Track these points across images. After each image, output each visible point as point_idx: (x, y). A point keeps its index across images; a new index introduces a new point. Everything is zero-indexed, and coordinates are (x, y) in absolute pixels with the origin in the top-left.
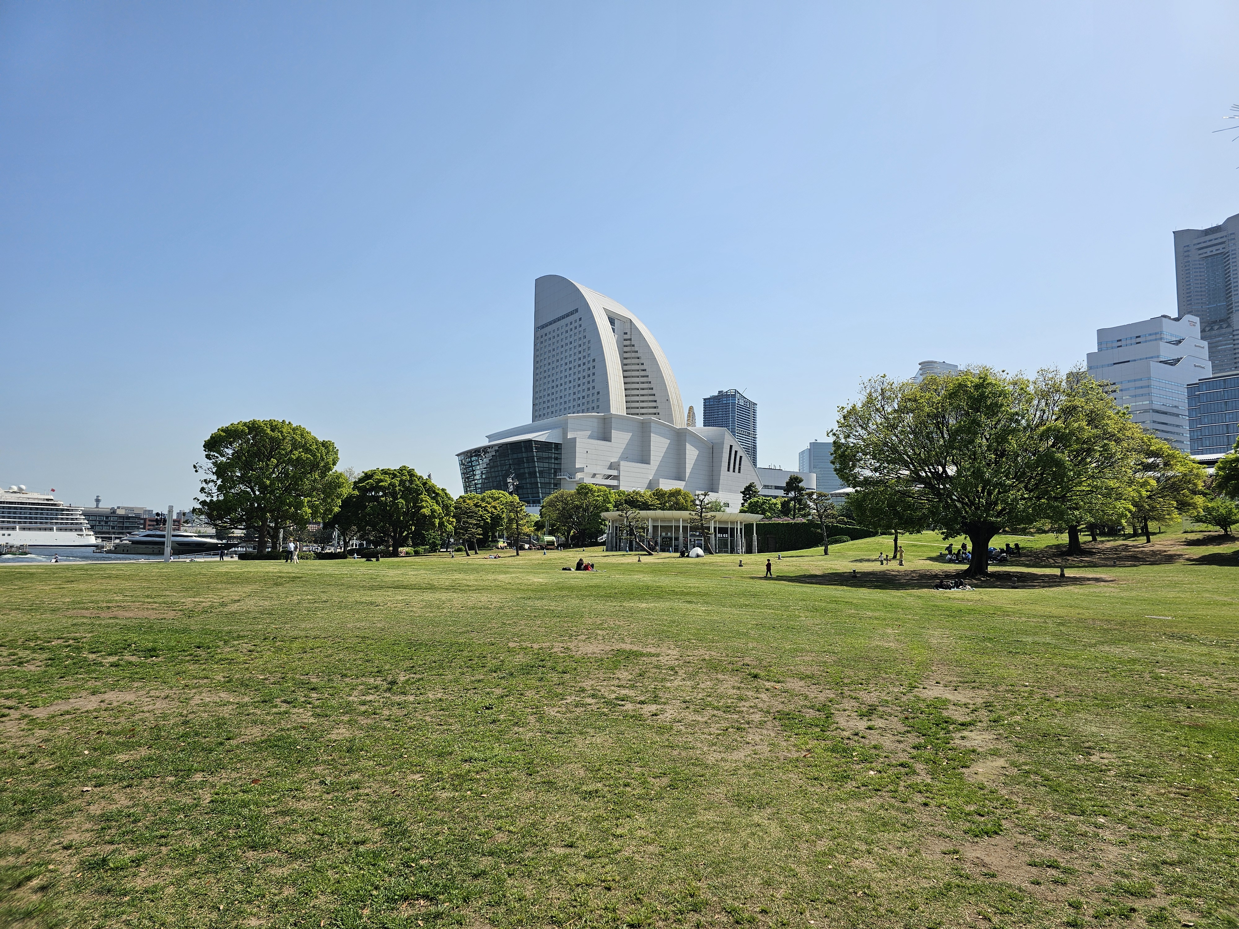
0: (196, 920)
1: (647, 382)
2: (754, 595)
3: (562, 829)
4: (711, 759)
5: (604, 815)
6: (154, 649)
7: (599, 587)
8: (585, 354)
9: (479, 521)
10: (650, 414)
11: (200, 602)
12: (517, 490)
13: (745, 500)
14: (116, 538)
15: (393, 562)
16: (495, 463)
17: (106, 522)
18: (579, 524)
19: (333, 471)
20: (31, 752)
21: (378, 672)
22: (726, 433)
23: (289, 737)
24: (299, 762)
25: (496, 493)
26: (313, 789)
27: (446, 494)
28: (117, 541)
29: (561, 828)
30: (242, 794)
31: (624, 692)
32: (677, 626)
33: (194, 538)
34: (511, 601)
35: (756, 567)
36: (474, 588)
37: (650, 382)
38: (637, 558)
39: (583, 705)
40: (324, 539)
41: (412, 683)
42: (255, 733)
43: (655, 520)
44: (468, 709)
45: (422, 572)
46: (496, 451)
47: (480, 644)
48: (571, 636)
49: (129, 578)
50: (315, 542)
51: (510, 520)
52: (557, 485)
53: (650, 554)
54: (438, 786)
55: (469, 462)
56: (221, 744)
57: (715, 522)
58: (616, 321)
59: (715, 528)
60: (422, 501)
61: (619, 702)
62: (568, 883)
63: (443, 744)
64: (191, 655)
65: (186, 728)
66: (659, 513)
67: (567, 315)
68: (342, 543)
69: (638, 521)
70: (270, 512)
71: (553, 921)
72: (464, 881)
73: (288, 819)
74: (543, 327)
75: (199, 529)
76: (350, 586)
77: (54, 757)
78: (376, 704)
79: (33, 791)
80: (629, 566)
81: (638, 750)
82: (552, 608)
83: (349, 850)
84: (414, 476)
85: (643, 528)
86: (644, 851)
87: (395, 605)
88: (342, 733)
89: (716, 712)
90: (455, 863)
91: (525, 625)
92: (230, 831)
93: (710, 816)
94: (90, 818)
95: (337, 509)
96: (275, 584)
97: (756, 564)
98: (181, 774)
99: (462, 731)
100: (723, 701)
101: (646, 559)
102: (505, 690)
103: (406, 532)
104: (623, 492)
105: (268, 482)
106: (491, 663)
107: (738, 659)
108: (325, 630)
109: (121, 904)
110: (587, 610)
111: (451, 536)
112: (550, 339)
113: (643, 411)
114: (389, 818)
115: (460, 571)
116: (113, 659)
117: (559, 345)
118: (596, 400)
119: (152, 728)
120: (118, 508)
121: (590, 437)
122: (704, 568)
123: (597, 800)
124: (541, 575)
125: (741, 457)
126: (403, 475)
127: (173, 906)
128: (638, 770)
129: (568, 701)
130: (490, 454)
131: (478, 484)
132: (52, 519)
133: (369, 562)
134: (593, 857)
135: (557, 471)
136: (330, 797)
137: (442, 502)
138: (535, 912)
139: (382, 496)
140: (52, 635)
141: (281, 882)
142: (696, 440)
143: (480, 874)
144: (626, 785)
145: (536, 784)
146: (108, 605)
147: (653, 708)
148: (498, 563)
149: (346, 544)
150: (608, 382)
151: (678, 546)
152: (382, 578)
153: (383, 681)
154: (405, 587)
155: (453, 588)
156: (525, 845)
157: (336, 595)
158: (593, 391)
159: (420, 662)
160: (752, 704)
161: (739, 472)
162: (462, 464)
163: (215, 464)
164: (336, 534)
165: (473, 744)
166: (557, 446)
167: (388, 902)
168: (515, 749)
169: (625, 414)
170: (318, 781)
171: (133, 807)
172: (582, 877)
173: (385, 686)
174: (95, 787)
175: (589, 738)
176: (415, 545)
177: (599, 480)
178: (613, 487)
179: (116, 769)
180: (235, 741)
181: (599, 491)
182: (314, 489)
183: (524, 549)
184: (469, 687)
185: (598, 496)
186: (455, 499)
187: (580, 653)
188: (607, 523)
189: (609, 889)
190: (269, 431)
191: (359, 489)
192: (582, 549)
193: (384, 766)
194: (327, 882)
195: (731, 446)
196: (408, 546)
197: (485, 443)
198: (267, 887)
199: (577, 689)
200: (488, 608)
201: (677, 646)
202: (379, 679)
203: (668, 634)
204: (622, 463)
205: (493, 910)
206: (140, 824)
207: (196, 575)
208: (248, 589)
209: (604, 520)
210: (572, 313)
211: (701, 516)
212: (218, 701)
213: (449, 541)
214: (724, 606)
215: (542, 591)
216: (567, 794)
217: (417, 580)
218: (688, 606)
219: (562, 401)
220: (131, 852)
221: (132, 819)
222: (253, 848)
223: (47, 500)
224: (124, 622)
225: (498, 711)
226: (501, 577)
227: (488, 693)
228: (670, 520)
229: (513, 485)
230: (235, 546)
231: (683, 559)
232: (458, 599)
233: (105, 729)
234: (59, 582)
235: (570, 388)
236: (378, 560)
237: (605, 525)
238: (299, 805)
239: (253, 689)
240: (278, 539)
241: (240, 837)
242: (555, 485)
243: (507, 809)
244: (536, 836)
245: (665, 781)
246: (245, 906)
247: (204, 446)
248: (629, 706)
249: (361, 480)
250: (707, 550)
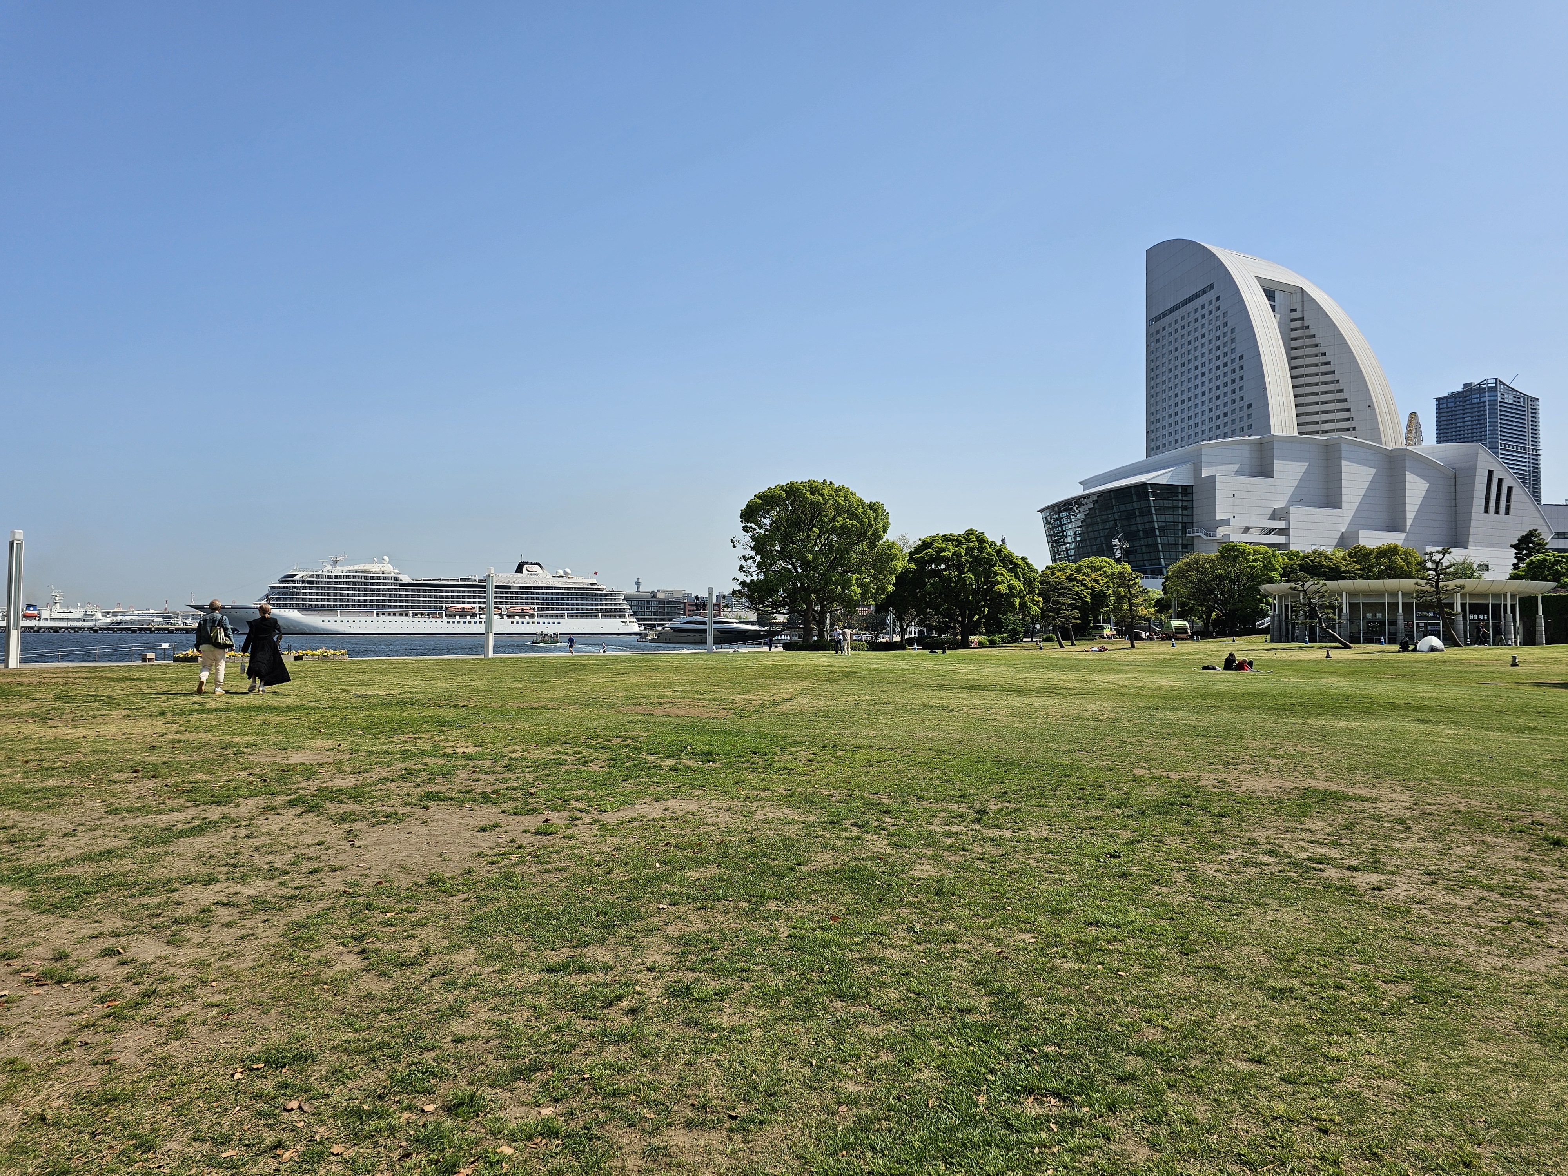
0: (788, 1073)
1: (1332, 382)
2: (1545, 713)
3: (1242, 1035)
4: (1484, 965)
5: (1308, 1026)
6: (710, 753)
7: (1264, 695)
8: (1226, 350)
9: (1075, 599)
10: (1339, 430)
11: (750, 700)
12: (1127, 556)
13: (1520, 559)
14: (658, 625)
15: (964, 655)
16: (1094, 520)
17: (648, 608)
18: (1225, 602)
19: (884, 539)
20: (606, 861)
21: (961, 796)
22: (1480, 451)
23: (866, 868)
24: (880, 900)
25: (1096, 560)
26: (899, 936)
27: (1027, 564)
28: (660, 629)
29: (1240, 1034)
30: (821, 932)
31: (1320, 851)
32: (1404, 757)
33: (735, 625)
34: (1130, 711)
35: (1544, 668)
36: (1076, 692)
37: (1338, 382)
38: (1324, 653)
39: (1256, 865)
40: (876, 625)
41: (1008, 814)
42: (824, 860)
43: (1352, 594)
44: (1085, 855)
45: (1003, 668)
46: (1095, 502)
47: (1092, 768)
48: (1226, 765)
49: (676, 670)
50: (867, 629)
51: (1120, 599)
52: (1188, 546)
53: (1346, 647)
54: (1057, 952)
55: (1057, 520)
56: (792, 869)
57: (1463, 596)
58: (1277, 293)
59: (1463, 606)
60: (996, 574)
61: (1315, 865)
62: (1259, 1113)
63: (1057, 898)
64: (748, 761)
65: (753, 847)
66: (1360, 584)
67: (1197, 295)
68: (898, 629)
69: (1323, 596)
70: (815, 592)
71: (1241, 1160)
72: (1107, 1083)
73: (875, 968)
74: (1159, 318)
75: (739, 614)
76: (914, 686)
77: (628, 868)
78: (964, 837)
79: (613, 903)
80: (1310, 665)
81: (1354, 938)
82: (1192, 723)
83: (952, 1019)
84: (984, 541)
85: (1333, 607)
86: (1379, 1087)
87: (973, 711)
88: (925, 870)
89: (1486, 894)
90: (1092, 1058)
91: (1156, 745)
92: (814, 974)
93: (1489, 1051)
94: (669, 939)
95: (890, 588)
96: (827, 681)
97: (1545, 663)
98: (754, 900)
99: (1081, 884)
100: (1497, 877)
101: (1338, 654)
102: (1135, 834)
103: (977, 616)
104: (1297, 554)
105: (811, 557)
106: (1112, 796)
107: (1522, 814)
108: (891, 739)
109: (709, 1041)
110: (1248, 727)
111: (1037, 620)
112: (1170, 334)
113: (1327, 427)
114: (997, 985)
115: (1054, 668)
116: (671, 762)
117: (1185, 341)
118: (1246, 417)
119: (718, 844)
120: (658, 591)
121: (1238, 473)
122: (1443, 668)
123: (1293, 1002)
124: (1171, 676)
125: (1510, 489)
126: (969, 541)
127: (763, 1052)
128: (1356, 967)
129: (1232, 857)
130: (1086, 507)
131: (1071, 549)
132: (597, 605)
133: (934, 655)
134: (1295, 1083)
135: (1187, 525)
136: (921, 948)
137: (1023, 575)
138: (1213, 1142)
139: (945, 570)
140: (610, 733)
141: (877, 1044)
142: (1424, 465)
143: (1128, 1078)
144: (1338, 988)
145: (1196, 968)
146: (660, 700)
147: (1374, 878)
148: (1105, 657)
149: (903, 631)
150: (1265, 388)
151: (1395, 634)
152: (953, 675)
153: (969, 808)
154: (983, 688)
155: (1046, 691)
156: (1189, 1049)
157: (899, 696)
158: (1242, 404)
159: (1014, 788)
160: (1554, 887)
161: (1507, 512)
162: (1047, 523)
163: (753, 538)
164: (890, 619)
165: (1098, 903)
166: (1186, 490)
167: (1008, 1092)
168: (1158, 916)
169: (1296, 434)
170: (905, 927)
171: (710, 932)
172: (1280, 1107)
173: (973, 816)
174: (670, 905)
175: (1271, 913)
176: (988, 633)
177: (1255, 537)
178: (1279, 546)
179: (689, 887)
180: (806, 868)
181: (1256, 552)
182: (862, 563)
183: (1142, 639)
184: (1084, 825)
185: (1255, 561)
186: (1040, 571)
187: (1243, 789)
188: (1270, 600)
189: (1326, 1132)
190: (808, 495)
191: (915, 561)
192: (1231, 639)
193: (983, 918)
194: (930, 1053)
195: (1490, 473)
196: (980, 634)
197: (1079, 491)
198: (861, 1047)
199: (1245, 841)
200: (1097, 720)
201: (1407, 788)
202: (964, 805)
203: (1389, 768)
204: (1292, 509)
205: (1150, 1129)
206: (719, 952)
207: (742, 668)
208: (799, 685)
209: (1266, 596)
210: (1204, 291)
211: (1437, 586)
212: (782, 818)
213: (1034, 628)
214: (1487, 729)
215: (1175, 698)
216: (1245, 987)
217: (997, 679)
218: (1422, 727)
219: (1191, 422)
220: (713, 983)
221: (710, 946)
222: (841, 997)
223: (592, 584)
224: (676, 721)
225: (1128, 862)
226: (1112, 677)
227: (1111, 836)
228: (1380, 594)
229: (1121, 548)
230: (778, 633)
231: (1405, 654)
232: (1054, 705)
233: (672, 841)
234: (610, 675)
235: (1203, 402)
236: (944, 652)
237: (1268, 603)
238: (887, 953)
239: (818, 807)
240: (825, 626)
241: (825, 982)
242: (1185, 546)
243: (1157, 997)
244: (1204, 1040)
245: (1405, 989)
246: (839, 1066)
247: (741, 517)
248: (1331, 873)
249: (918, 550)
250: (1449, 640)
